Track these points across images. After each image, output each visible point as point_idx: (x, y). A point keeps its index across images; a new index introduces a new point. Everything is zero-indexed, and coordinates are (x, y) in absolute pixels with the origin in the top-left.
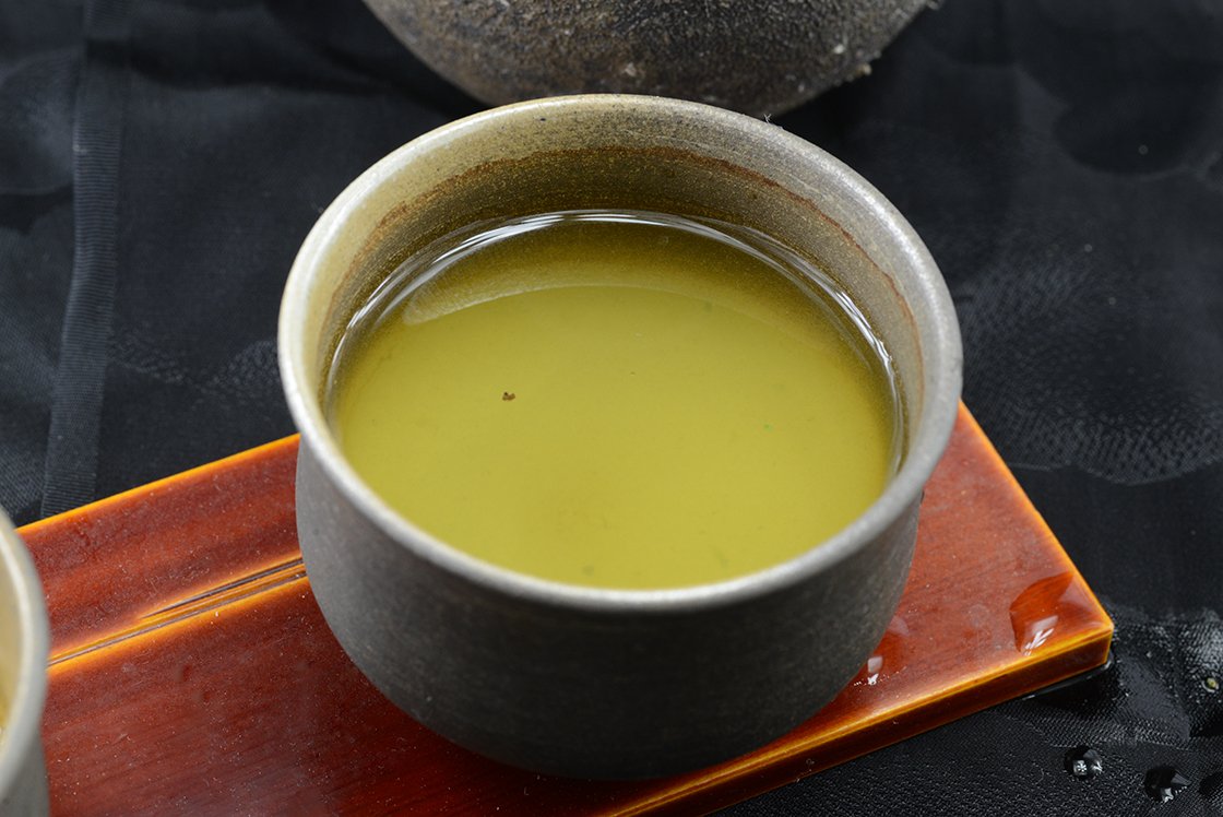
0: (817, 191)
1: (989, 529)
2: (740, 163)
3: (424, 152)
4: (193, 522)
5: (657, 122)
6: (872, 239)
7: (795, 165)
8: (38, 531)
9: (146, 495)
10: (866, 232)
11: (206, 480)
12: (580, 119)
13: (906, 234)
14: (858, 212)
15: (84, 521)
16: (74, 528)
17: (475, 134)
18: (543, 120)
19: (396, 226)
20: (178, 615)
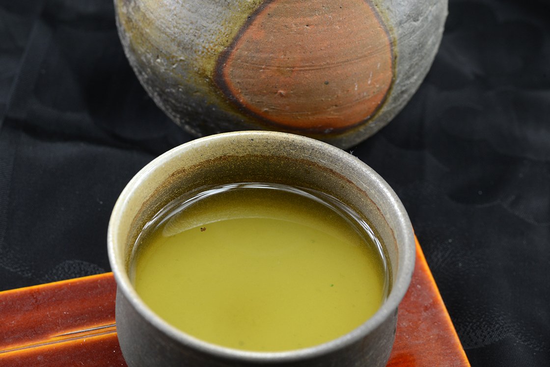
0: (368, 188)
1: (439, 355)
2: (337, 171)
3: (195, 147)
4: (84, 299)
5: (303, 148)
6: (388, 212)
7: (360, 175)
8: (16, 293)
9: (66, 285)
10: (386, 209)
11: (95, 282)
12: (269, 142)
13: (401, 211)
14: (384, 199)
15: (38, 292)
16: (32, 294)
17: (220, 142)
18: (252, 140)
19: (179, 178)
20: (68, 338)
